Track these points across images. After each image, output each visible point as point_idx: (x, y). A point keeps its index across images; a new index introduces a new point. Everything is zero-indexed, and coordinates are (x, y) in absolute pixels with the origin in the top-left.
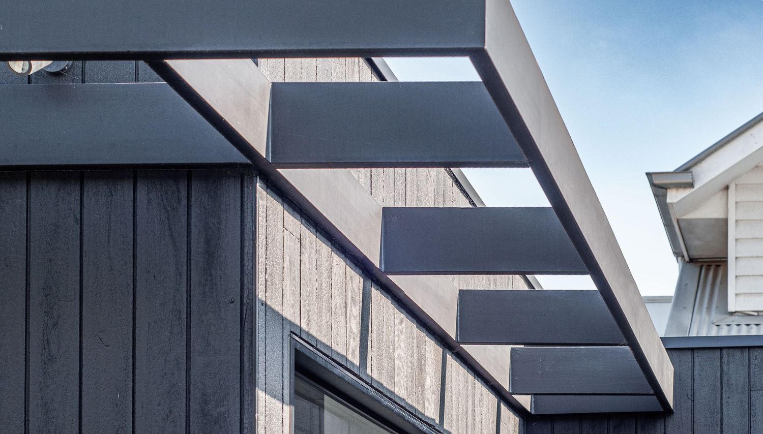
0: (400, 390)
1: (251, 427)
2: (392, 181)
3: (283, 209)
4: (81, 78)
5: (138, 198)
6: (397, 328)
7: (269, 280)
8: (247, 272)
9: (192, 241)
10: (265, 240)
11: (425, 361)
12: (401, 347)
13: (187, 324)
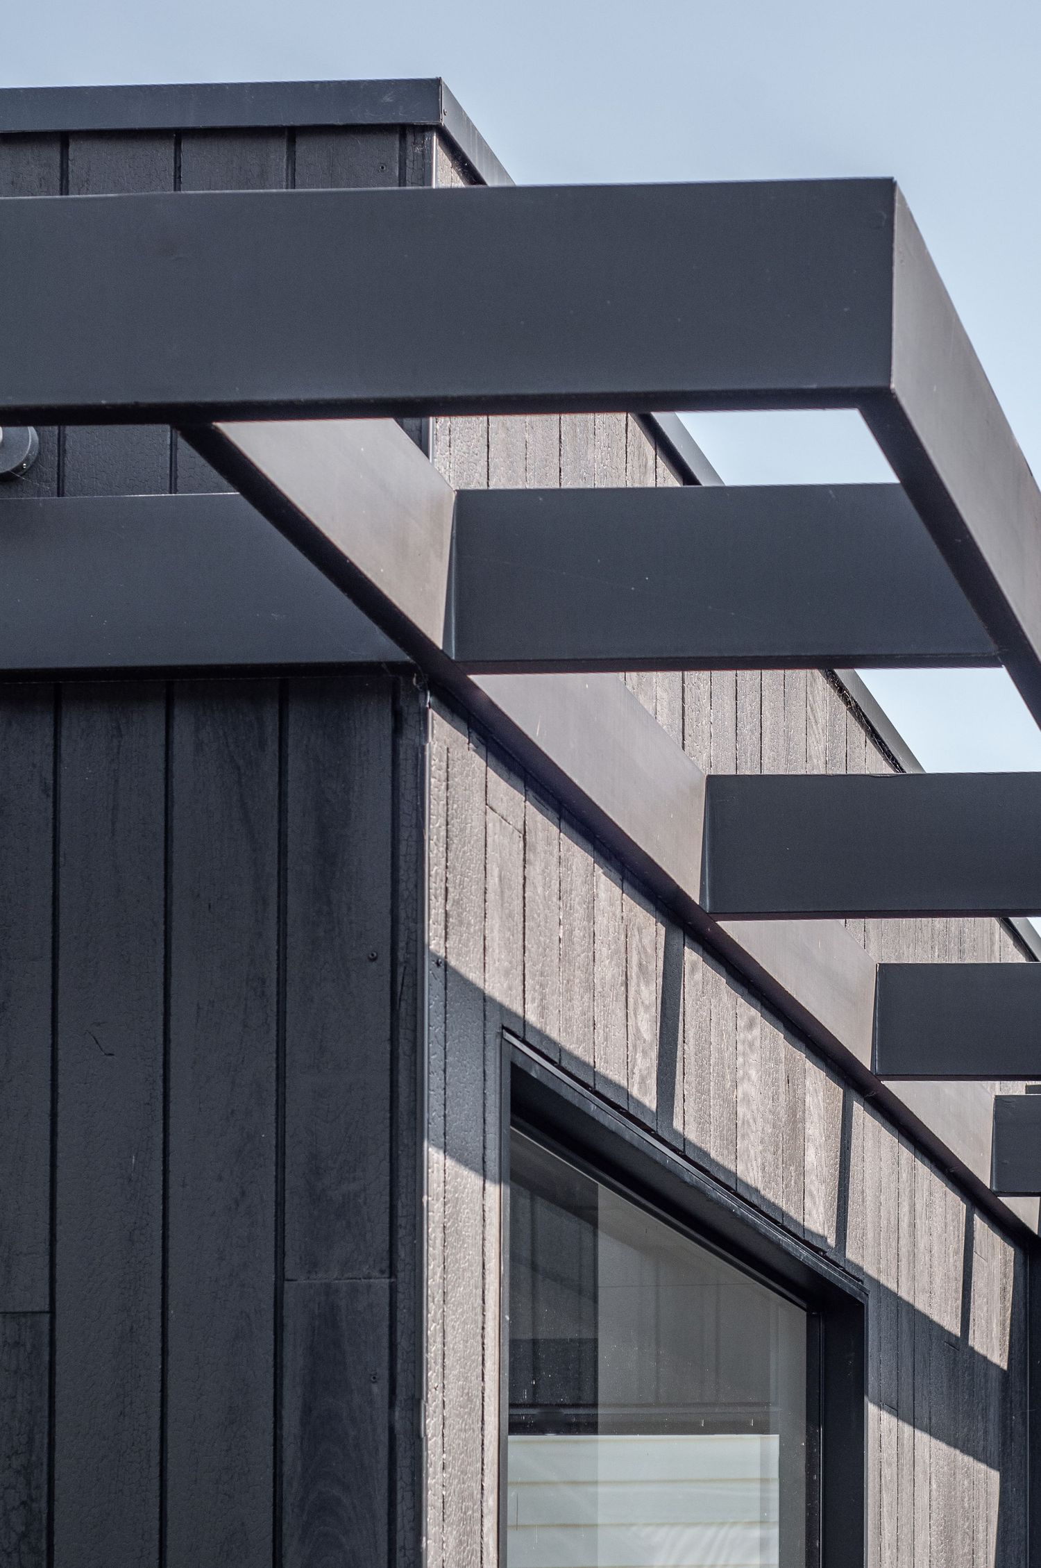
0: (747, 1169)
1: (414, 1226)
2: (730, 723)
3: (485, 764)
4: (56, 486)
5: (175, 741)
6: (741, 1036)
7: (453, 913)
8: (406, 894)
9: (289, 830)
10: (444, 827)
11: (804, 1112)
12: (749, 1079)
13: (278, 1008)
